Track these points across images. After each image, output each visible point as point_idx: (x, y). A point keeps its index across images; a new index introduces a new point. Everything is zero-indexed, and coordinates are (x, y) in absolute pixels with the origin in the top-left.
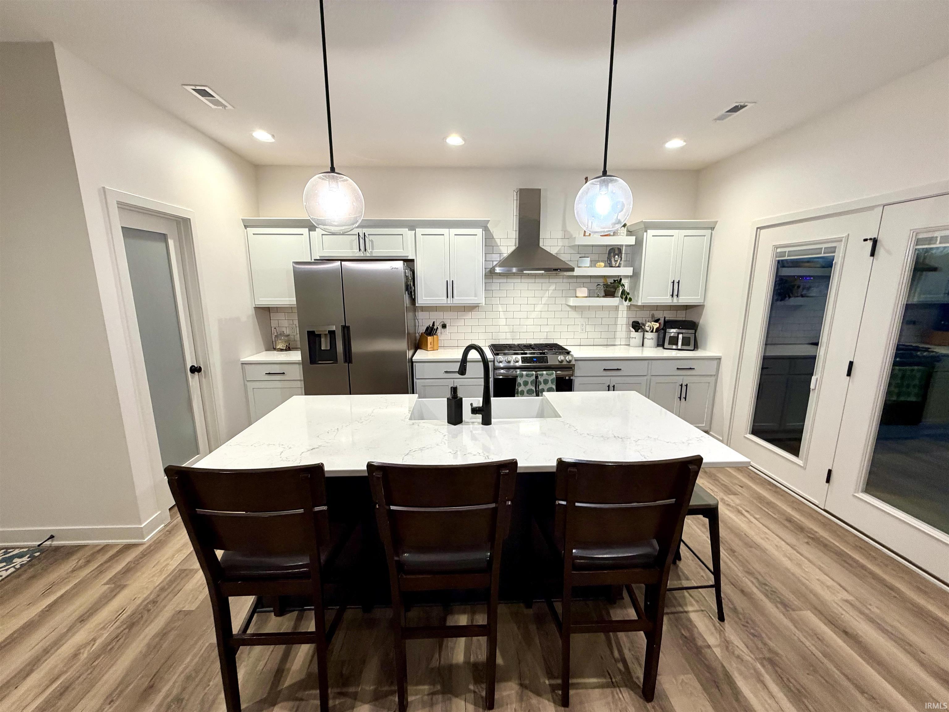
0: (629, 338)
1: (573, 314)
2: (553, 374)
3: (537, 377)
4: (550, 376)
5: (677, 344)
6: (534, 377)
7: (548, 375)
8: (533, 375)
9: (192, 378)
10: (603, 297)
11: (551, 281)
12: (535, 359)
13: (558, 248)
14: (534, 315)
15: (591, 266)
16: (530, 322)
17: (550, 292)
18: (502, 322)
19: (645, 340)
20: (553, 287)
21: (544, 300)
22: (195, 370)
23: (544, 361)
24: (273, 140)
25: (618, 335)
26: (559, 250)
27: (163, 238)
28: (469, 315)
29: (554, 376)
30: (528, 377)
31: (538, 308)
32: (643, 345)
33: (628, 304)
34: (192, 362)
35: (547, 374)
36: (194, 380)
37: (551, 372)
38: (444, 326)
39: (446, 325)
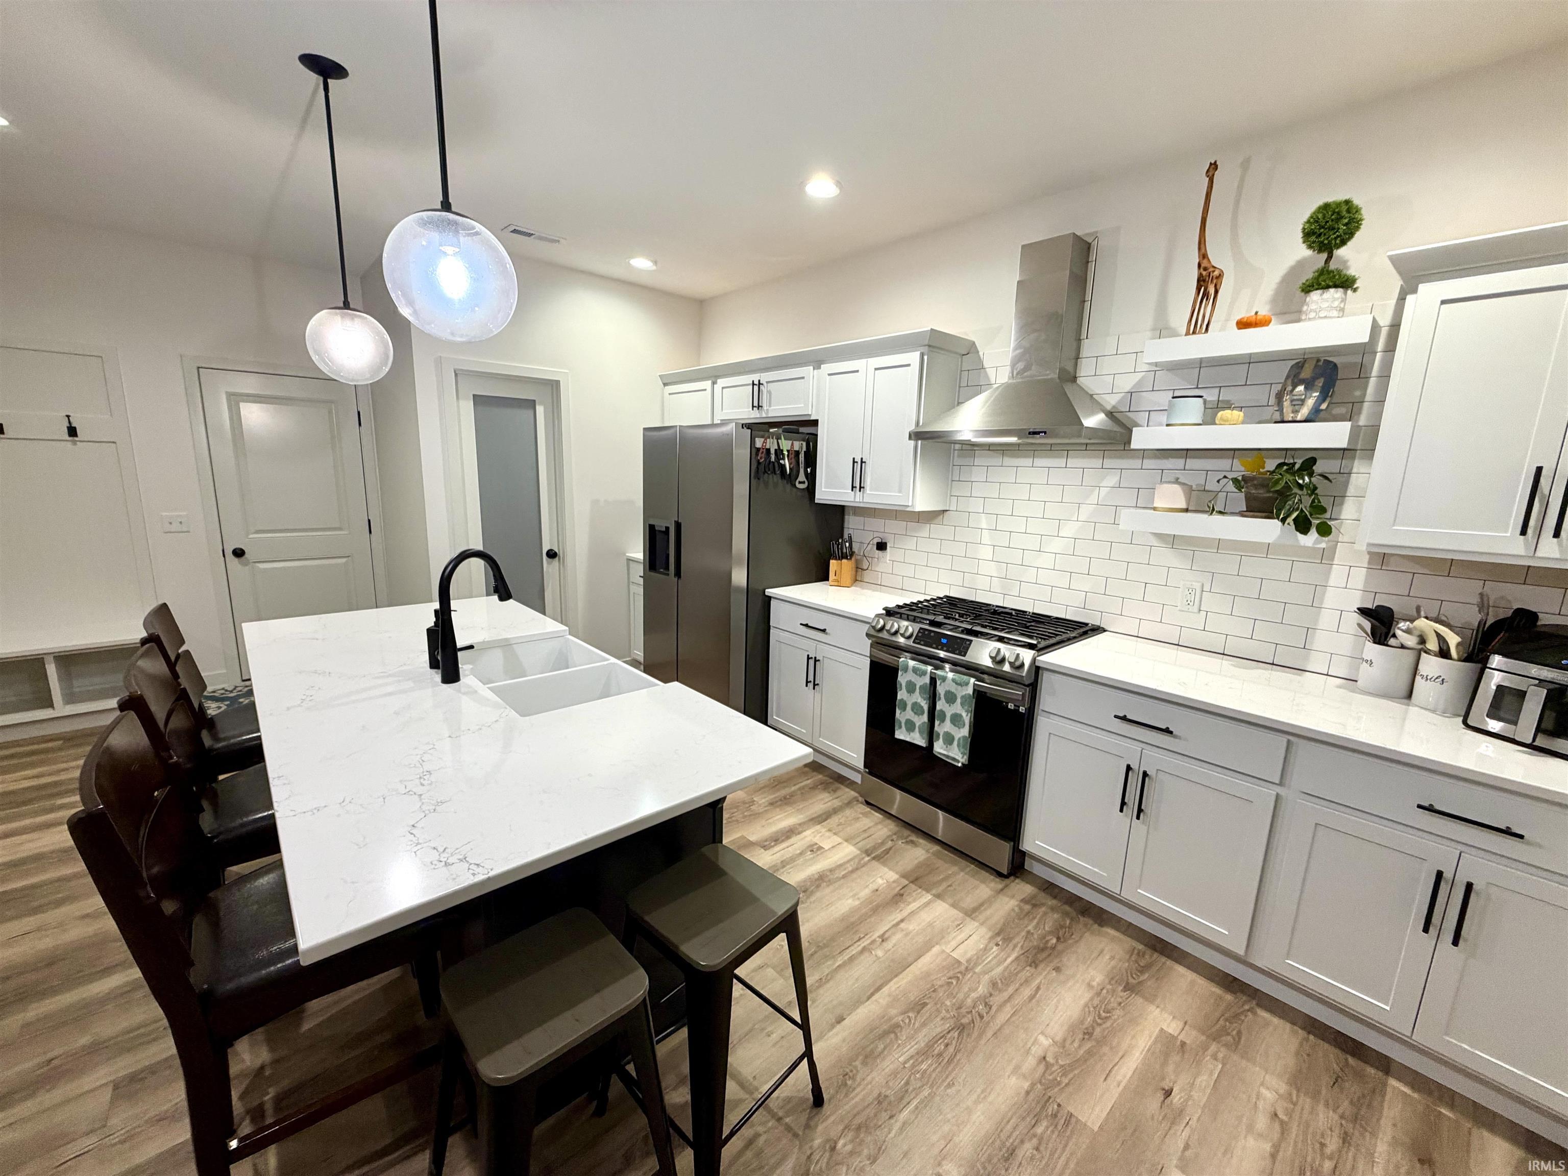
0: (1359, 659)
1: (1165, 556)
2: (967, 684)
3: (933, 680)
4: (959, 687)
5: (1513, 721)
6: (927, 680)
7: (956, 683)
8: (924, 673)
9: (548, 563)
10: (1242, 514)
11: (1108, 463)
12: (944, 641)
13: (1139, 376)
14: (1056, 545)
15: (1204, 423)
16: (1046, 561)
17: (1104, 491)
18: (986, 552)
19: (1418, 678)
20: (1112, 480)
21: (1086, 512)
22: (552, 555)
23: (959, 649)
24: (654, 268)
25: (1321, 640)
26: (1140, 383)
27: (532, 404)
28: (925, 530)
29: (970, 690)
30: (916, 673)
31: (1069, 530)
32: (1410, 695)
33: (1316, 542)
34: (551, 543)
35: (953, 680)
36: (550, 567)
37: (965, 678)
38: (882, 546)
39: (886, 543)
